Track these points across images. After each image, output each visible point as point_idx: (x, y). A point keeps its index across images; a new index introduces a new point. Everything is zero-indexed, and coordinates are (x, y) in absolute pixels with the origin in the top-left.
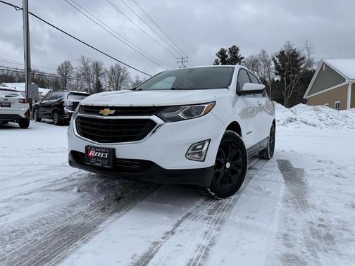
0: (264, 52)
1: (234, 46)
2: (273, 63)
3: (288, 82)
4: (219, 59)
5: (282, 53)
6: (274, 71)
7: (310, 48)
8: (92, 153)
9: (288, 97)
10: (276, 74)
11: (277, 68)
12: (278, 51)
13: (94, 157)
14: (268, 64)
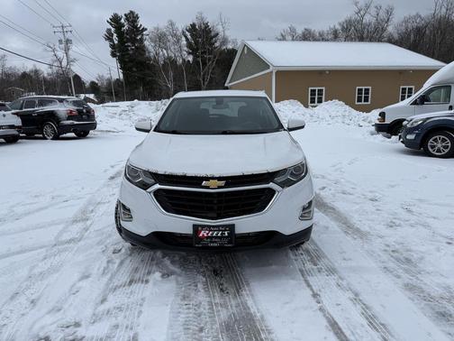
0: (172, 24)
1: (131, 12)
2: (184, 39)
3: (204, 64)
4: (113, 29)
5: (193, 26)
6: (186, 48)
7: (225, 23)
8: (203, 233)
9: (206, 83)
10: (189, 53)
11: (189, 45)
12: (189, 23)
13: (208, 237)
14: (178, 41)
